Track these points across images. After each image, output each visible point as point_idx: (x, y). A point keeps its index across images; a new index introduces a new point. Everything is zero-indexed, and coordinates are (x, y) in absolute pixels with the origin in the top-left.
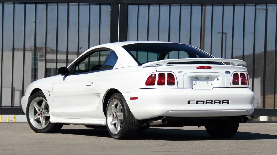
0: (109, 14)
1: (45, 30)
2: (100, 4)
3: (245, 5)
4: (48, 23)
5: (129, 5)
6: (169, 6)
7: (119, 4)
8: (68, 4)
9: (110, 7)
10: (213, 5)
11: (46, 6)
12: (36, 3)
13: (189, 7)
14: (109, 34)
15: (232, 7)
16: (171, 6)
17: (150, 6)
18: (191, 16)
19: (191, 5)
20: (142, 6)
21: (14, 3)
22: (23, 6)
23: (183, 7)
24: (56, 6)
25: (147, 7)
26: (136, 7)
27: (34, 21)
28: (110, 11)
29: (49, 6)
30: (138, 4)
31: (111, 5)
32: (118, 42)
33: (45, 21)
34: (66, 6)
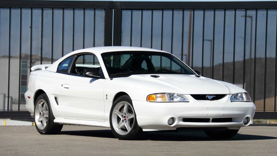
0: (104, 19)
1: (40, 35)
2: (95, 10)
3: (235, 10)
4: (44, 28)
5: (123, 11)
6: (162, 11)
7: (113, 10)
8: (63, 9)
9: (104, 12)
10: (204, 10)
11: (41, 11)
12: (32, 9)
13: (181, 12)
14: (103, 39)
15: (223, 12)
16: (164, 11)
17: (143, 11)
18: (183, 21)
19: (183, 10)
20: (136, 11)
21: (10, 8)
22: (20, 11)
23: (175, 12)
24: (52, 11)
25: (140, 12)
26: (129, 12)
27: (30, 26)
28: (104, 16)
29: (45, 11)
30: (132, 10)
31: (105, 10)
32: (112, 46)
33: (40, 26)
34: (61, 11)
